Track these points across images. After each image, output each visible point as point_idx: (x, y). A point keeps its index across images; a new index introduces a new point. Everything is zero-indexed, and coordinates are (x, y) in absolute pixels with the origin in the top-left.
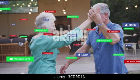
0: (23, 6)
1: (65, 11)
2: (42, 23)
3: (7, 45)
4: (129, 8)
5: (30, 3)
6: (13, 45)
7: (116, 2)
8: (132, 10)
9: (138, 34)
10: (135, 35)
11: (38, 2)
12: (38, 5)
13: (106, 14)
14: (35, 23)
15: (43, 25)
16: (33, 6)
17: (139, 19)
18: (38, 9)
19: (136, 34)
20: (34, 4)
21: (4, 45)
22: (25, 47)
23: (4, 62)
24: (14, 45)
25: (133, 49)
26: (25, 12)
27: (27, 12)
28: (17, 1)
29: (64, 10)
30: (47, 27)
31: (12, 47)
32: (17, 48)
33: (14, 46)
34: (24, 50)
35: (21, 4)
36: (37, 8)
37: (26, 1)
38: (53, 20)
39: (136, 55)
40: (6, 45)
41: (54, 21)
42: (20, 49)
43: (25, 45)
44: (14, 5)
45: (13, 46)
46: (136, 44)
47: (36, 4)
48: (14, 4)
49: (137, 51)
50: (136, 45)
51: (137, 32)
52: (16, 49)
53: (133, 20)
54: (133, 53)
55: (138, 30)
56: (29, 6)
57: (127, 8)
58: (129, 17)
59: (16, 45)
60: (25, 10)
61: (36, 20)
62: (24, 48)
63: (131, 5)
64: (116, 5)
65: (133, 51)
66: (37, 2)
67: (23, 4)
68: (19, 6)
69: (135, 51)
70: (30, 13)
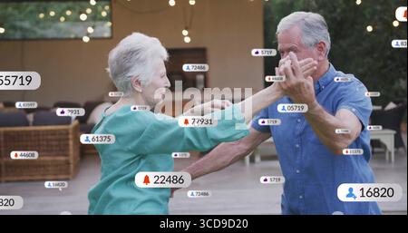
0: (67, 19)
1: (189, 35)
2: (127, 69)
3: (18, 132)
4: (377, 27)
5: (89, 11)
6: (35, 131)
7: (339, 10)
8: (386, 35)
9: (400, 105)
10: (391, 106)
11: (111, 8)
12: (110, 17)
13: (320, 46)
14: (109, 70)
15: (129, 74)
16: (95, 18)
17: (405, 60)
18: (112, 27)
19: (395, 102)
20: (100, 13)
21: (9, 132)
22: (70, 136)
23: (7, 182)
24: (38, 131)
25: (385, 147)
26: (72, 36)
27: (80, 36)
28: (52, 3)
29: (185, 33)
30: (142, 78)
31: (33, 138)
32: (47, 140)
33: (39, 135)
34: (68, 145)
35: (62, 13)
36: (109, 24)
37: (78, 3)
38: (162, 57)
39: (393, 165)
40: (14, 132)
41: (165, 62)
42: (54, 143)
43: (70, 131)
44: (42, 16)
45: (35, 136)
46: (394, 132)
47: (104, 14)
48: (40, 13)
49: (396, 153)
50: (393, 137)
51: (398, 99)
52: (45, 143)
53: (389, 62)
54: (384, 158)
55: (403, 91)
56: (83, 17)
57: (370, 29)
58: (375, 55)
59: (43, 131)
60: (74, 31)
61: (109, 61)
62: (68, 139)
63: (381, 19)
64: (339, 18)
65: (384, 153)
66: (107, 8)
67: (68, 13)
68: (56, 19)
69: (390, 153)
70: (86, 39)
